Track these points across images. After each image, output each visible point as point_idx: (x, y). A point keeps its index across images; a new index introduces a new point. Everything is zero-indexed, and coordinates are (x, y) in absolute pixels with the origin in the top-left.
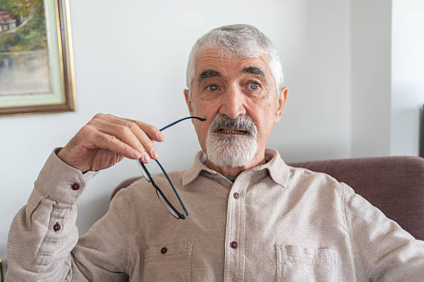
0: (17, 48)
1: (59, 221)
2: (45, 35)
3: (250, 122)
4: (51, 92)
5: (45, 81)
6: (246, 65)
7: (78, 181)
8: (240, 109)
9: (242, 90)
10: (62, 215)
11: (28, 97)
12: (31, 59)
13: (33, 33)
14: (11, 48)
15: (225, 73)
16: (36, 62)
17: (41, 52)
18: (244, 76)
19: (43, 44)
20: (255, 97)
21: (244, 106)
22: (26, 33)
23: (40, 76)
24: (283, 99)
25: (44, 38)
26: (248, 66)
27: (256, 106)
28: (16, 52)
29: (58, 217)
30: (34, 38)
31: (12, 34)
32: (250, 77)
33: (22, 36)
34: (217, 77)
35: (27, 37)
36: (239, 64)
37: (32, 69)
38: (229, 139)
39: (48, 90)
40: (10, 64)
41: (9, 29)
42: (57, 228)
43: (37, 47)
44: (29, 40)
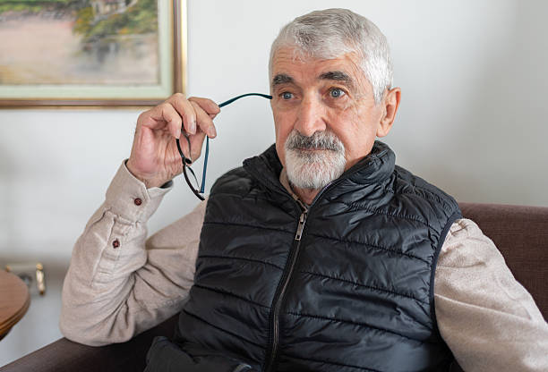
0: (125, 30)
1: (119, 238)
2: (156, 16)
3: (332, 139)
4: (159, 82)
5: (153, 70)
6: (324, 69)
7: (141, 196)
8: (317, 124)
9: (323, 100)
10: (122, 231)
11: (132, 88)
12: (139, 43)
13: (143, 14)
14: (118, 31)
15: (299, 79)
16: (144, 48)
17: (150, 36)
18: (322, 83)
19: (153, 27)
20: (338, 107)
21: (324, 120)
22: (136, 13)
23: (147, 65)
24: (393, 102)
25: (154, 20)
26: (326, 71)
27: (340, 118)
28: (124, 36)
29: (118, 233)
30: (143, 19)
31: (120, 14)
32: (332, 83)
33: (131, 17)
34: (290, 84)
35: (137, 18)
36: (316, 68)
37: (140, 56)
38: (309, 156)
39: (154, 80)
40: (117, 50)
41: (117, 9)
42: (116, 244)
43: (147, 31)
44: (137, 22)
